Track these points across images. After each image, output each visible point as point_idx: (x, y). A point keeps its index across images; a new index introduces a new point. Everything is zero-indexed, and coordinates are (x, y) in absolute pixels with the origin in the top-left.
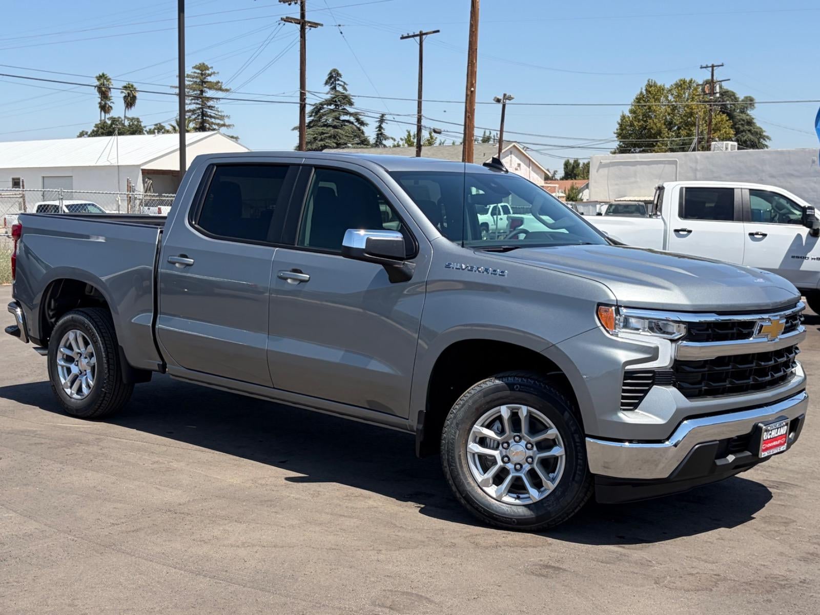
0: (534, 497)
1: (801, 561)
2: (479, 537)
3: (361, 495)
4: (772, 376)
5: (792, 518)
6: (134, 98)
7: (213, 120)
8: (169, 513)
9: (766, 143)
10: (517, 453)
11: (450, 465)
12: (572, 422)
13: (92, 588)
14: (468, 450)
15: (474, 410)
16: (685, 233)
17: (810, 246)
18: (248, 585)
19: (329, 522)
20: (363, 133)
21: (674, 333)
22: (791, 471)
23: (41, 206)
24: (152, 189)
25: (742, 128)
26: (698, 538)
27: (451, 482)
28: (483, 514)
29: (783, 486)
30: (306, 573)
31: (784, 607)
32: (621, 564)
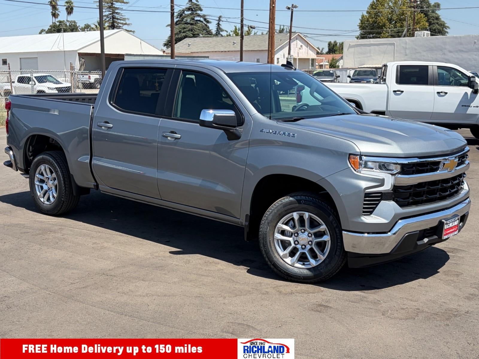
0: (313, 264)
1: (466, 299)
2: (281, 287)
3: (213, 262)
4: (450, 191)
5: (461, 271)
6: (72, 9)
7: (119, 21)
8: (104, 276)
9: (447, 31)
10: (302, 239)
11: (264, 246)
12: (334, 221)
13: (61, 324)
14: (275, 238)
15: (278, 215)
16: (400, 92)
17: (472, 99)
18: (151, 321)
19: (195, 280)
20: (208, 27)
21: (393, 170)
22: (461, 241)
23: (20, 77)
24: (84, 65)
25: (433, 22)
26: (407, 285)
27: (265, 256)
28: (284, 274)
29: (456, 251)
30: (184, 312)
31: (456, 329)
32: (363, 303)
